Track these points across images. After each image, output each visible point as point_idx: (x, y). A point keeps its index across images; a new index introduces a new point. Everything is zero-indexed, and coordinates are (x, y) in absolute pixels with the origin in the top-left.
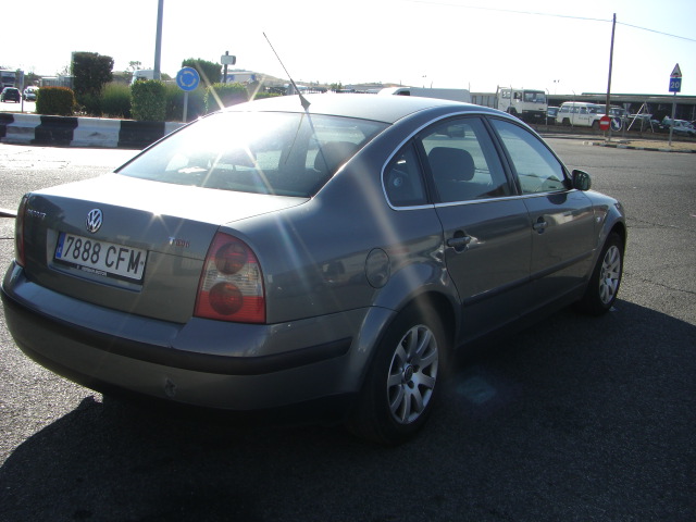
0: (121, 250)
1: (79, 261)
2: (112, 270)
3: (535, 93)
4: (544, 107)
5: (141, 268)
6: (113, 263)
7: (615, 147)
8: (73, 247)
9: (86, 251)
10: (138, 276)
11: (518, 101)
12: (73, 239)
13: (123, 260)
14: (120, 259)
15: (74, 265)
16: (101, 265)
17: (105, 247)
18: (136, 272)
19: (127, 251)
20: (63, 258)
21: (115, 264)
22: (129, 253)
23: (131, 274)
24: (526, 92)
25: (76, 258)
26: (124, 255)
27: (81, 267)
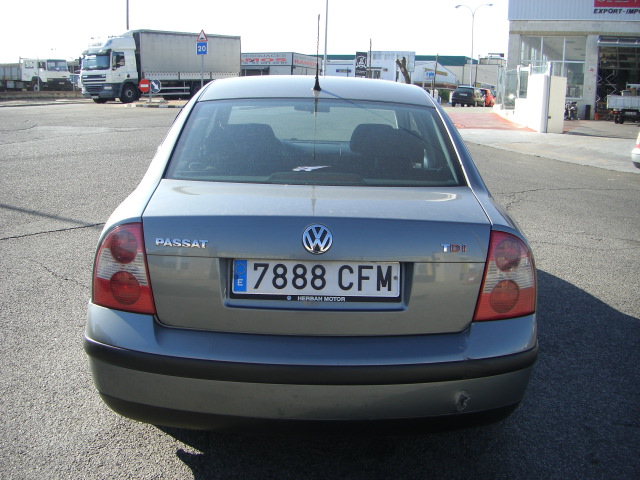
0: (361, 268)
1: (289, 290)
2: (354, 292)
3: (56, 61)
4: (67, 75)
5: (396, 284)
6: (351, 285)
7: (157, 107)
8: (270, 275)
9: (299, 276)
10: (395, 292)
11: (41, 70)
12: (266, 266)
13: (367, 278)
14: (361, 278)
15: (283, 297)
16: (332, 289)
17: (332, 269)
18: (389, 289)
19: (371, 267)
20: (250, 290)
21: (356, 285)
22: (375, 270)
23: (384, 292)
24: (49, 61)
25: (280, 287)
26: (365, 273)
27: (294, 298)
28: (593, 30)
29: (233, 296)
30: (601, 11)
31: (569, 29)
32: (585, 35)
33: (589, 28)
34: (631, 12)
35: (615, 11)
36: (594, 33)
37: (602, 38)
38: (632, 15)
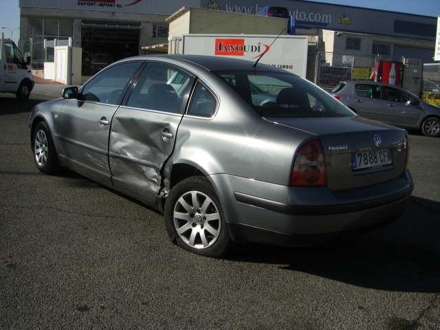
1: (369, 165)
2: (384, 163)
5: (391, 158)
6: (383, 159)
8: (363, 159)
9: (371, 158)
12: (361, 155)
14: (384, 156)
15: (367, 168)
16: (379, 163)
17: (378, 153)
19: (386, 151)
20: (358, 167)
25: (366, 164)
26: (385, 154)
27: (371, 168)
28: (77, 16)
29: (353, 171)
30: (82, 4)
31: (61, 15)
32: (71, 20)
33: (75, 14)
34: (101, 5)
35: (91, 4)
36: (78, 18)
37: (84, 21)
38: (102, 7)
